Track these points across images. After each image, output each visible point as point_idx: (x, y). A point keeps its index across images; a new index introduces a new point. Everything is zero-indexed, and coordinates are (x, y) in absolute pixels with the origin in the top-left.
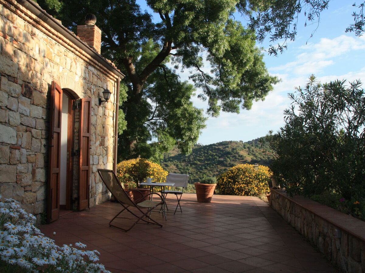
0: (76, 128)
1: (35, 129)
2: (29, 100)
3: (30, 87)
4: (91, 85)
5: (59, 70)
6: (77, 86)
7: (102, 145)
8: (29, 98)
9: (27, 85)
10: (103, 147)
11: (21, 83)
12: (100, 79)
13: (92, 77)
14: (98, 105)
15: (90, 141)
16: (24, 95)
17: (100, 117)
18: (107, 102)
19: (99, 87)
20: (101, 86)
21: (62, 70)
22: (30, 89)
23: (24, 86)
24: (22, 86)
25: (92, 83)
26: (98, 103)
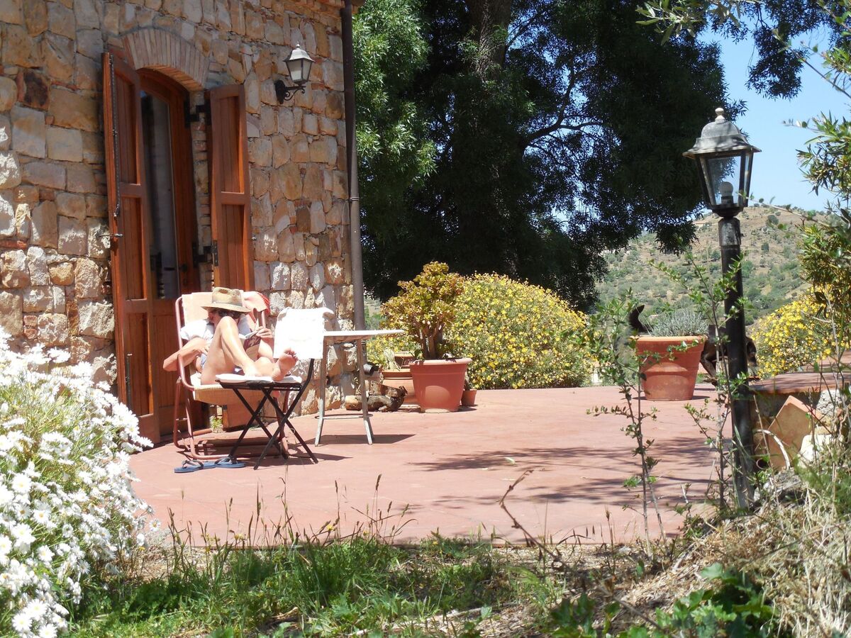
0: (199, 181)
1: (66, 191)
2: (42, 115)
3: (40, 79)
4: (243, 42)
5: (122, 16)
6: (188, 55)
7: (301, 228)
8: (41, 110)
9: (33, 74)
10: (304, 235)
11: (13, 70)
12: (273, 18)
13: (241, 17)
14: (274, 103)
15: (251, 215)
16: (27, 101)
17: (286, 142)
18: (299, 92)
19: (274, 44)
20: (277, 40)
21: (133, 15)
22: (40, 83)
23: (22, 79)
24: (16, 80)
25: (246, 36)
26: (272, 98)
